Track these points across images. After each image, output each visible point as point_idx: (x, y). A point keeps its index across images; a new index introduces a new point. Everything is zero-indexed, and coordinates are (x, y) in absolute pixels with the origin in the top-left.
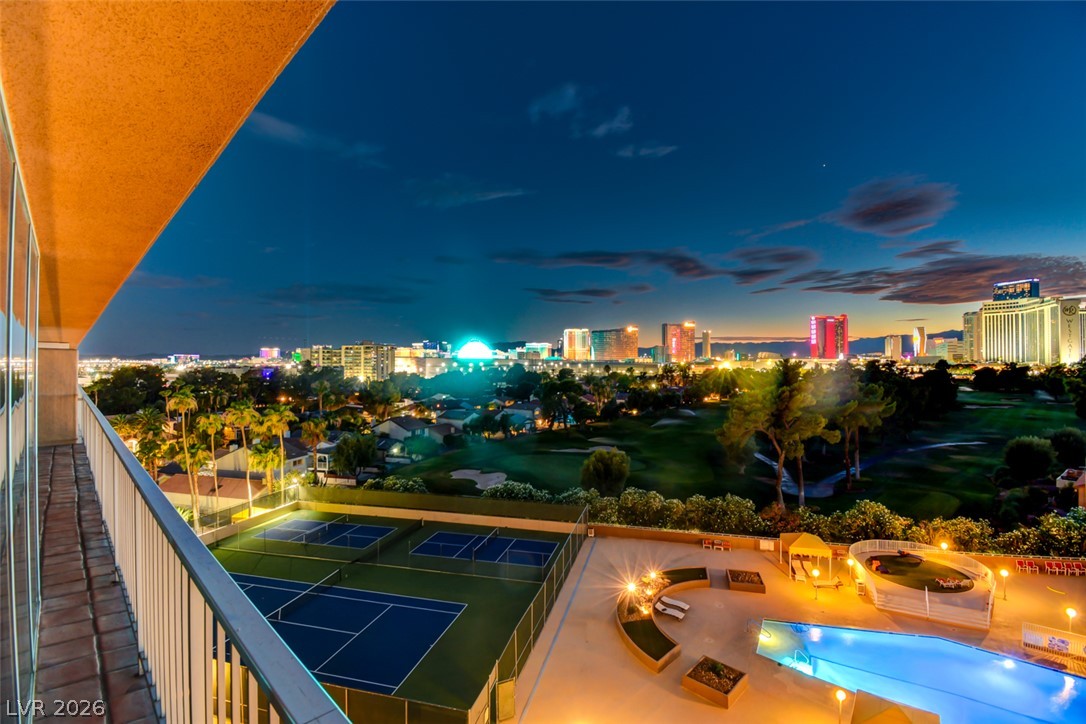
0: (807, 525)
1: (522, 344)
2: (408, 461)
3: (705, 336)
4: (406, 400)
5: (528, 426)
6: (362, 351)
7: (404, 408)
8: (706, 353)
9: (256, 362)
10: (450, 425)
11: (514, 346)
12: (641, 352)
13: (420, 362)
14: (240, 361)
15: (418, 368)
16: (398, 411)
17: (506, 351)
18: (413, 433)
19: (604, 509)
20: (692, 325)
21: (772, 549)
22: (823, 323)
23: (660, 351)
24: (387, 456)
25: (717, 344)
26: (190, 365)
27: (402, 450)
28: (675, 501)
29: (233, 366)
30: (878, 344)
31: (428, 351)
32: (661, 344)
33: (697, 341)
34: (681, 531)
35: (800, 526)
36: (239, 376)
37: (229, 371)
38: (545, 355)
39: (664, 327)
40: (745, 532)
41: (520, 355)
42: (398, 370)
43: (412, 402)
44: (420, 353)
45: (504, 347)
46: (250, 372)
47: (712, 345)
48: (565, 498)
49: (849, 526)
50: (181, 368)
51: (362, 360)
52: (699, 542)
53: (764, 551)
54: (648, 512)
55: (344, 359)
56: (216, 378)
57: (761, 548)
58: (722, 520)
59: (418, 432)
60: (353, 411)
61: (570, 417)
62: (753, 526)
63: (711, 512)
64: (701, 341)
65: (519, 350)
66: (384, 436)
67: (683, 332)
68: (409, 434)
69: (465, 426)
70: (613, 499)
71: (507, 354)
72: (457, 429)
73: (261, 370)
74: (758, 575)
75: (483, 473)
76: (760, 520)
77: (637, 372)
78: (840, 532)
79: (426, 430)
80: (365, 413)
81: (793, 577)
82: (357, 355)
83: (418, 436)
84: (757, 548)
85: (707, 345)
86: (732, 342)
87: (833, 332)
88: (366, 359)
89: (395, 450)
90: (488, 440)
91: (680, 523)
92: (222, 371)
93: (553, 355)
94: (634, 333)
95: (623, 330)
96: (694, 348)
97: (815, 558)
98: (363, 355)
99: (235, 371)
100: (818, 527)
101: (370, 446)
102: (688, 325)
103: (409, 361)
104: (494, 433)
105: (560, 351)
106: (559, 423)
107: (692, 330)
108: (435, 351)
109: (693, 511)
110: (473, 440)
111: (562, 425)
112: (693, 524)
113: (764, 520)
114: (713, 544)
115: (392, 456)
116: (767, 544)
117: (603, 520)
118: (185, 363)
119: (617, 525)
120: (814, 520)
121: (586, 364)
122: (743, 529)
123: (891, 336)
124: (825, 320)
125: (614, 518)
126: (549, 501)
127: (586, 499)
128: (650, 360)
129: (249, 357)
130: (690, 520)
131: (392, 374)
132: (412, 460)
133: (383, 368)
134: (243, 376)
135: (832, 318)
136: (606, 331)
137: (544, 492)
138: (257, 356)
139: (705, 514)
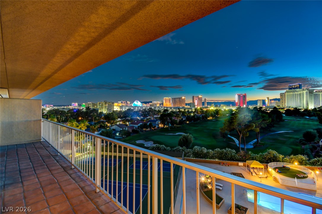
0: (252, 157)
1: (151, 102)
2: (122, 138)
3: (205, 99)
5: (157, 127)
6: (104, 104)
7: (118, 121)
8: (205, 105)
9: (71, 107)
10: (134, 127)
11: (148, 102)
12: (186, 104)
13: (121, 107)
14: (66, 107)
15: (120, 109)
16: (117, 122)
17: (146, 104)
18: (123, 129)
19: (188, 153)
20: (201, 97)
21: (243, 165)
22: (239, 96)
23: (192, 104)
24: (115, 136)
25: (208, 102)
26: (50, 108)
27: (120, 134)
28: (210, 150)
29: (64, 108)
30: (256, 102)
31: (123, 104)
32: (192, 102)
33: (203, 101)
34: (212, 160)
35: (250, 158)
36: (66, 111)
37: (63, 110)
38: (158, 105)
39: (193, 97)
40: (233, 160)
41: (151, 105)
42: (115, 110)
43: (120, 119)
44: (120, 105)
45: (146, 103)
46: (70, 111)
47: (207, 102)
48: (175, 149)
49: (265, 158)
50: (48, 109)
51: (104, 107)
52: (219, 163)
54: (202, 154)
55: (98, 106)
56: (59, 112)
57: (239, 165)
58: (226, 156)
59: (124, 129)
60: (103, 122)
61: (170, 124)
62: (235, 158)
63: (222, 154)
64: (204, 101)
65: (150, 104)
66: (114, 130)
67: (200, 99)
68: (122, 129)
69: (138, 127)
70: (190, 150)
71: (147, 105)
72: (136, 128)
73: (73, 109)
74: (241, 174)
75: (146, 141)
77: (186, 110)
78: (262, 159)
79: (127, 128)
80: (106, 123)
81: (252, 175)
82: (102, 105)
83: (124, 130)
86: (213, 102)
87: (243, 98)
88: (105, 106)
89: (117, 134)
90: (145, 131)
91: (212, 157)
92: (61, 110)
93: (160, 105)
94: (184, 99)
95: (181, 98)
96: (202, 103)
97: (256, 168)
98: (104, 105)
99: (65, 110)
100: (255, 158)
101: (111, 133)
102: (200, 96)
103: (118, 107)
104: (147, 129)
105: (162, 104)
106: (167, 125)
107: (201, 98)
108: (125, 104)
109: (216, 153)
110: (141, 131)
112: (216, 157)
113: (238, 156)
114: (224, 164)
115: (117, 136)
116: (241, 164)
117: (188, 157)
118: (49, 107)
119: (192, 158)
120: (254, 156)
121: (171, 108)
122: (232, 159)
123: (259, 100)
124: (240, 95)
125: (192, 156)
126: (171, 151)
127: (182, 150)
128: (189, 107)
129: (68, 106)
130: (215, 156)
131: (113, 111)
132: (123, 137)
133: (110, 109)
134: (68, 111)
136: (176, 98)
137: (168, 147)
138: (71, 105)
139: (220, 154)
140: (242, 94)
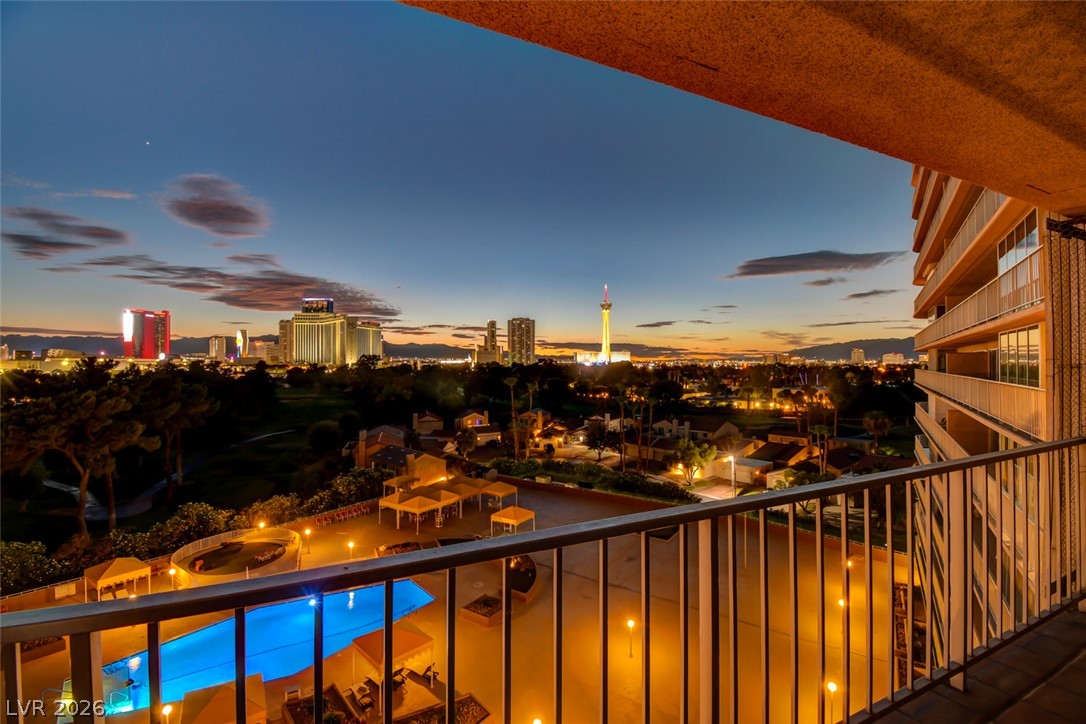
0: (120, 550)
30: (203, 345)
35: (112, 552)
40: (32, 584)
49: (171, 535)
53: (61, 599)
57: (58, 596)
62: (43, 574)
76: (55, 562)
84: (49, 599)
87: (153, 329)
97: (130, 582)
100: (134, 548)
113: (59, 562)
116: (64, 590)
120: (130, 541)
122: (26, 582)
123: (216, 337)
124: (143, 314)
135: (152, 313)
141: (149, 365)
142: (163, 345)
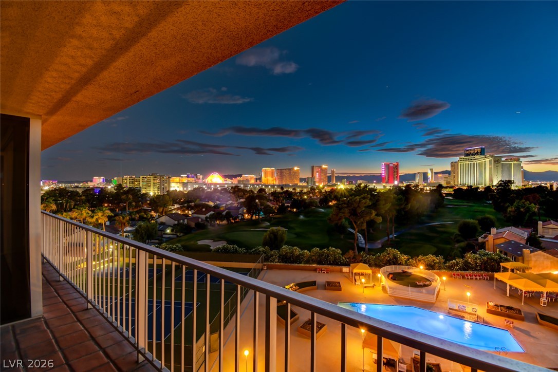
1: (240, 176)
2: (175, 236)
3: (333, 172)
4: (175, 205)
5: (240, 218)
6: (152, 179)
7: (174, 209)
8: (333, 181)
9: (90, 185)
10: (199, 218)
11: (235, 176)
12: (301, 180)
13: (185, 185)
14: (81, 184)
15: (184, 188)
16: (172, 210)
17: (232, 179)
18: (178, 221)
19: (272, 256)
20: (326, 167)
21: (348, 271)
22: (387, 166)
23: (310, 180)
24: (164, 234)
25: (338, 176)
26: (52, 186)
27: (172, 231)
28: (305, 251)
29: (77, 187)
30: (413, 177)
31: (189, 179)
32: (311, 176)
33: (328, 175)
34: (308, 265)
37: (75, 189)
38: (253, 182)
39: (313, 168)
40: (337, 264)
41: (239, 181)
42: (172, 189)
43: (179, 206)
44: (185, 181)
45: (231, 177)
46: (88, 191)
47: (336, 177)
48: (253, 251)
49: (383, 260)
50: (47, 188)
51: (152, 184)
52: (315, 270)
53: (344, 273)
54: (293, 257)
55: (141, 183)
56: (67, 193)
57: (343, 271)
58: (327, 259)
59: (181, 221)
60: (146, 211)
61: (262, 213)
62: (340, 261)
63: (322, 255)
64: (330, 174)
65: (239, 178)
66: (162, 224)
67: (324, 171)
68: (176, 222)
69: (206, 218)
70: (277, 251)
71: (232, 181)
72: (202, 220)
73: (94, 189)
74: (339, 283)
75: (214, 241)
76: (344, 258)
77: (298, 190)
78: (379, 263)
79: (186, 220)
80: (153, 212)
81: (355, 283)
82: (149, 181)
83: (181, 223)
84: (341, 271)
85: (333, 177)
86: (346, 175)
87: (393, 170)
88: (154, 183)
89: (168, 231)
90: (219, 225)
91: (308, 262)
92: (71, 189)
93: (256, 181)
94: (298, 170)
95: (293, 169)
96: (327, 178)
97: (365, 274)
98: (152, 181)
99: (78, 190)
100: (369, 261)
101: (154, 229)
102: (324, 166)
103: (178, 185)
104: (222, 221)
105: (260, 179)
106: (256, 215)
107: (326, 169)
108: (193, 179)
109: (313, 256)
110: (211, 225)
111: (257, 217)
112: (314, 262)
113: (345, 259)
114: (322, 270)
115: (167, 234)
116: (345, 269)
117: (271, 261)
118: (49, 185)
119: (279, 264)
120: (368, 258)
121: (273, 186)
122: (336, 262)
123: (418, 173)
124: (389, 165)
125: (276, 260)
126: (245, 253)
127: (263, 251)
128: (305, 184)
129: (87, 182)
130: (312, 260)
131: (168, 191)
132: (177, 236)
133: (163, 188)
134: (83, 192)
136: (284, 169)
137: (243, 249)
138: (91, 181)
139: (319, 256)
140: (392, 164)
141: (390, 186)
142: (397, 177)
